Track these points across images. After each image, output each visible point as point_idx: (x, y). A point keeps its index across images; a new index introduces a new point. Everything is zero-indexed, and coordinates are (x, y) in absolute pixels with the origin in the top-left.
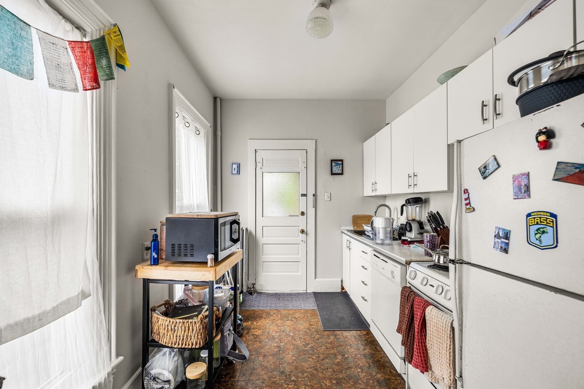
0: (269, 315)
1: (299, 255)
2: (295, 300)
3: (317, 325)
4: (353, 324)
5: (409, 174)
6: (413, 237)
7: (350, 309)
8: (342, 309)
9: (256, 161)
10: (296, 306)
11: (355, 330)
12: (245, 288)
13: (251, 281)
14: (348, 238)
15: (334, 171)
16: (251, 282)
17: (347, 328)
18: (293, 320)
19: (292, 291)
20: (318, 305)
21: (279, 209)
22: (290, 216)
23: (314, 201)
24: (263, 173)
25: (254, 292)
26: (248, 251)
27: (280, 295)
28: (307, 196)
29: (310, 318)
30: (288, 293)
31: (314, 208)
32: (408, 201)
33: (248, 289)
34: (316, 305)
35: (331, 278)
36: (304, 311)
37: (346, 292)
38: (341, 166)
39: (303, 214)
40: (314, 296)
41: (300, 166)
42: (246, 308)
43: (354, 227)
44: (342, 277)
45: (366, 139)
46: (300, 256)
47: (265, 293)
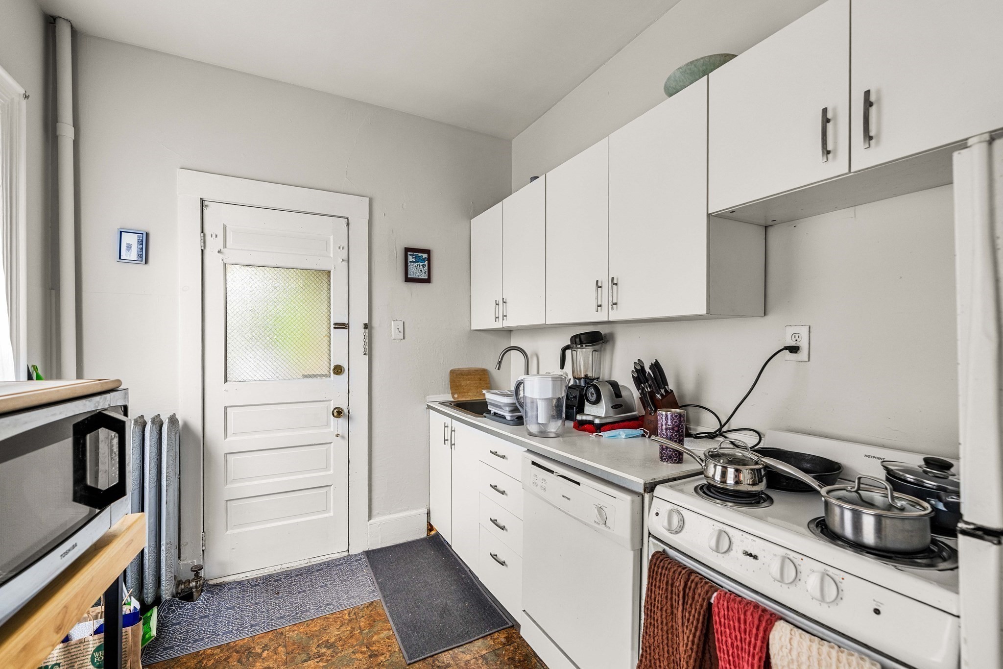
0: (248, 659)
1: (330, 470)
2: (321, 587)
3: (390, 649)
4: (472, 621)
5: (597, 281)
6: (603, 416)
7: (454, 580)
8: (438, 582)
9: (202, 231)
10: (328, 604)
11: (481, 638)
12: (168, 587)
13: (190, 559)
14: (448, 420)
15: (412, 274)
16: (189, 562)
17: (462, 636)
18: (323, 654)
19: (312, 560)
20: (382, 588)
21: (275, 359)
22: (305, 376)
23: (367, 341)
24: (225, 265)
25: (197, 591)
26: (177, 480)
27: (280, 580)
28: (348, 328)
29: (367, 634)
30: (300, 569)
31: (367, 357)
32: (578, 340)
33: (177, 587)
34: (378, 588)
35: (405, 510)
36: (349, 614)
37: (438, 535)
38: (426, 263)
39: (338, 370)
40: (369, 561)
41: (332, 256)
42: (172, 654)
43: (453, 394)
44: (428, 504)
45: (477, 213)
46: (332, 472)
47: (234, 582)
